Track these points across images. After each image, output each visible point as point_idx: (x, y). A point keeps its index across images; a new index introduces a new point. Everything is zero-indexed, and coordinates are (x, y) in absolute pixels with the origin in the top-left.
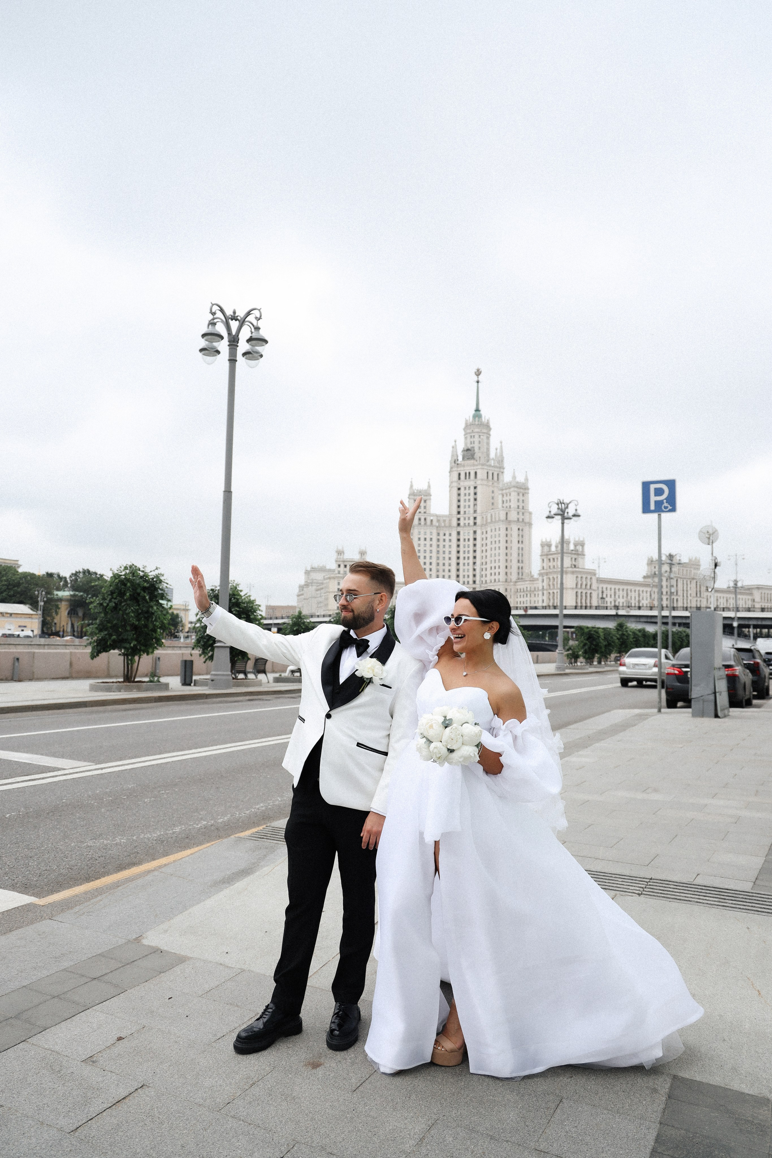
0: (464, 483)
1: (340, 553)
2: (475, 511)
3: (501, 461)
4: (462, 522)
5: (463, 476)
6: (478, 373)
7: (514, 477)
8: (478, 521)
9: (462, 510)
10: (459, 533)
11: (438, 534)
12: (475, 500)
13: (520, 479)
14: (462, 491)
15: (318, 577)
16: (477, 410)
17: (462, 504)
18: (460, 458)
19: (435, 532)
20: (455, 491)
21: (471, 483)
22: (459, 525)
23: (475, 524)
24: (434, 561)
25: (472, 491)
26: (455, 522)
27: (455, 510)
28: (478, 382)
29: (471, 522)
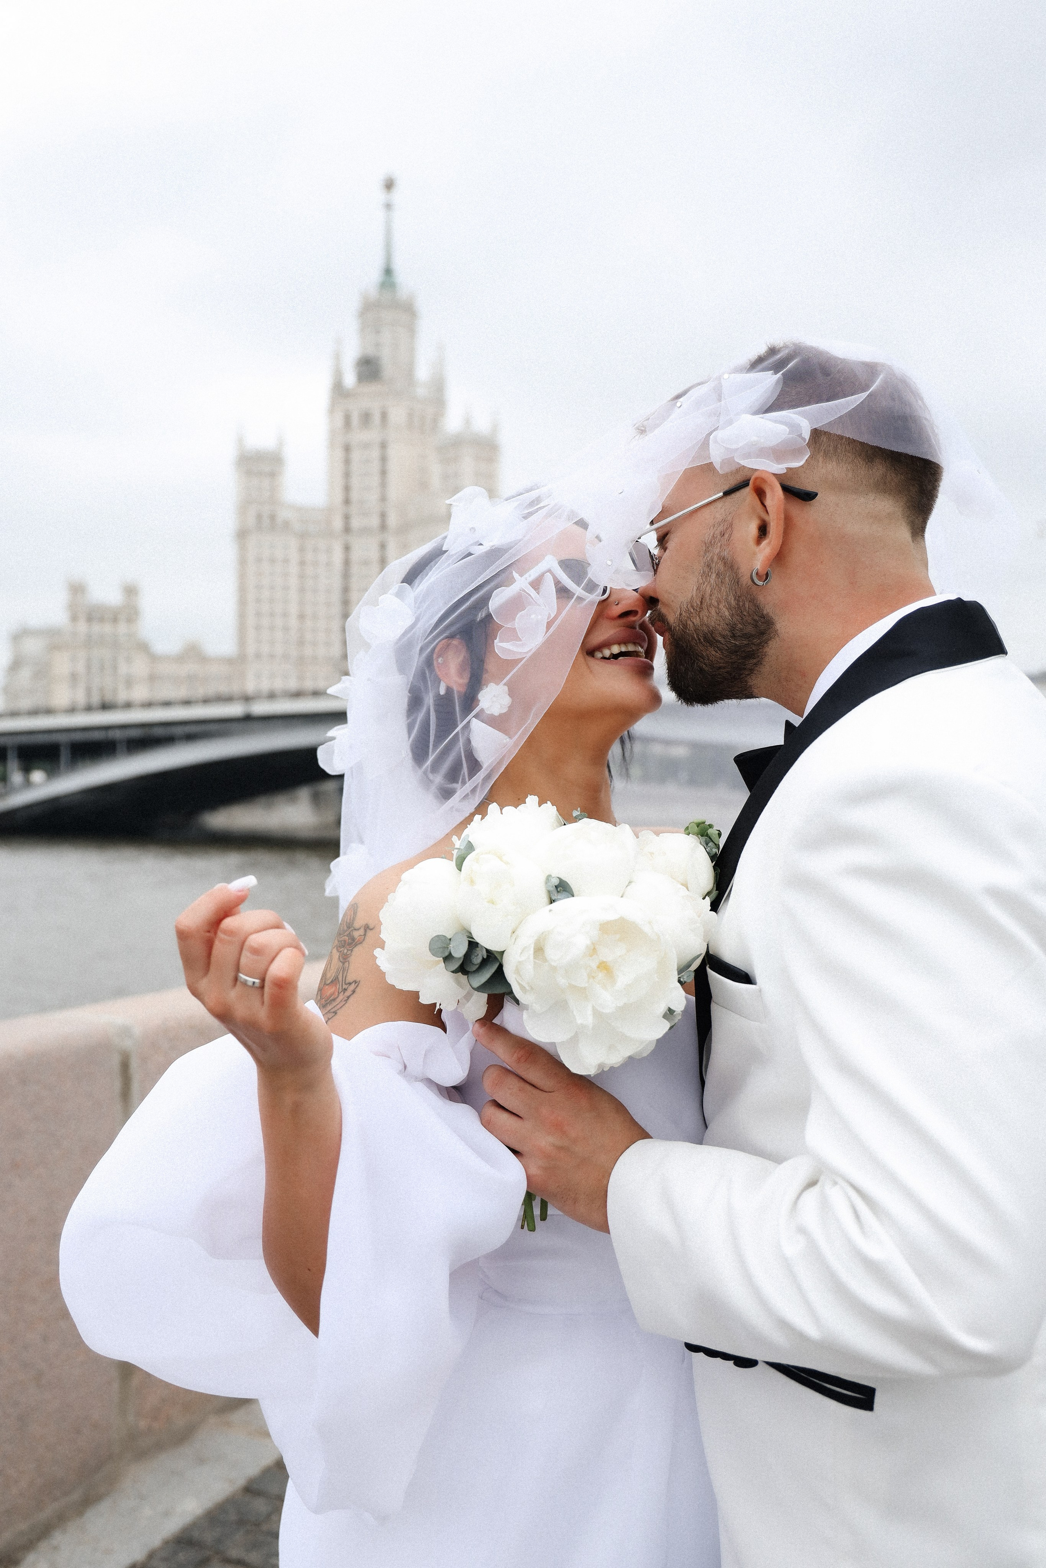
0: (359, 436)
1: (77, 589)
2: (383, 499)
3: (439, 386)
4: (355, 523)
5: (355, 420)
6: (389, 185)
7: (468, 422)
8: (393, 520)
9: (355, 495)
10: (347, 548)
11: (302, 550)
12: (384, 473)
13: (482, 425)
14: (356, 456)
15: (33, 647)
16: (388, 272)
17: (355, 482)
18: (350, 379)
19: (293, 543)
20: (339, 454)
21: (372, 435)
22: (347, 529)
23: (383, 527)
24: (293, 609)
25: (375, 453)
26: (338, 523)
27: (339, 497)
28: (388, 206)
29: (375, 521)
